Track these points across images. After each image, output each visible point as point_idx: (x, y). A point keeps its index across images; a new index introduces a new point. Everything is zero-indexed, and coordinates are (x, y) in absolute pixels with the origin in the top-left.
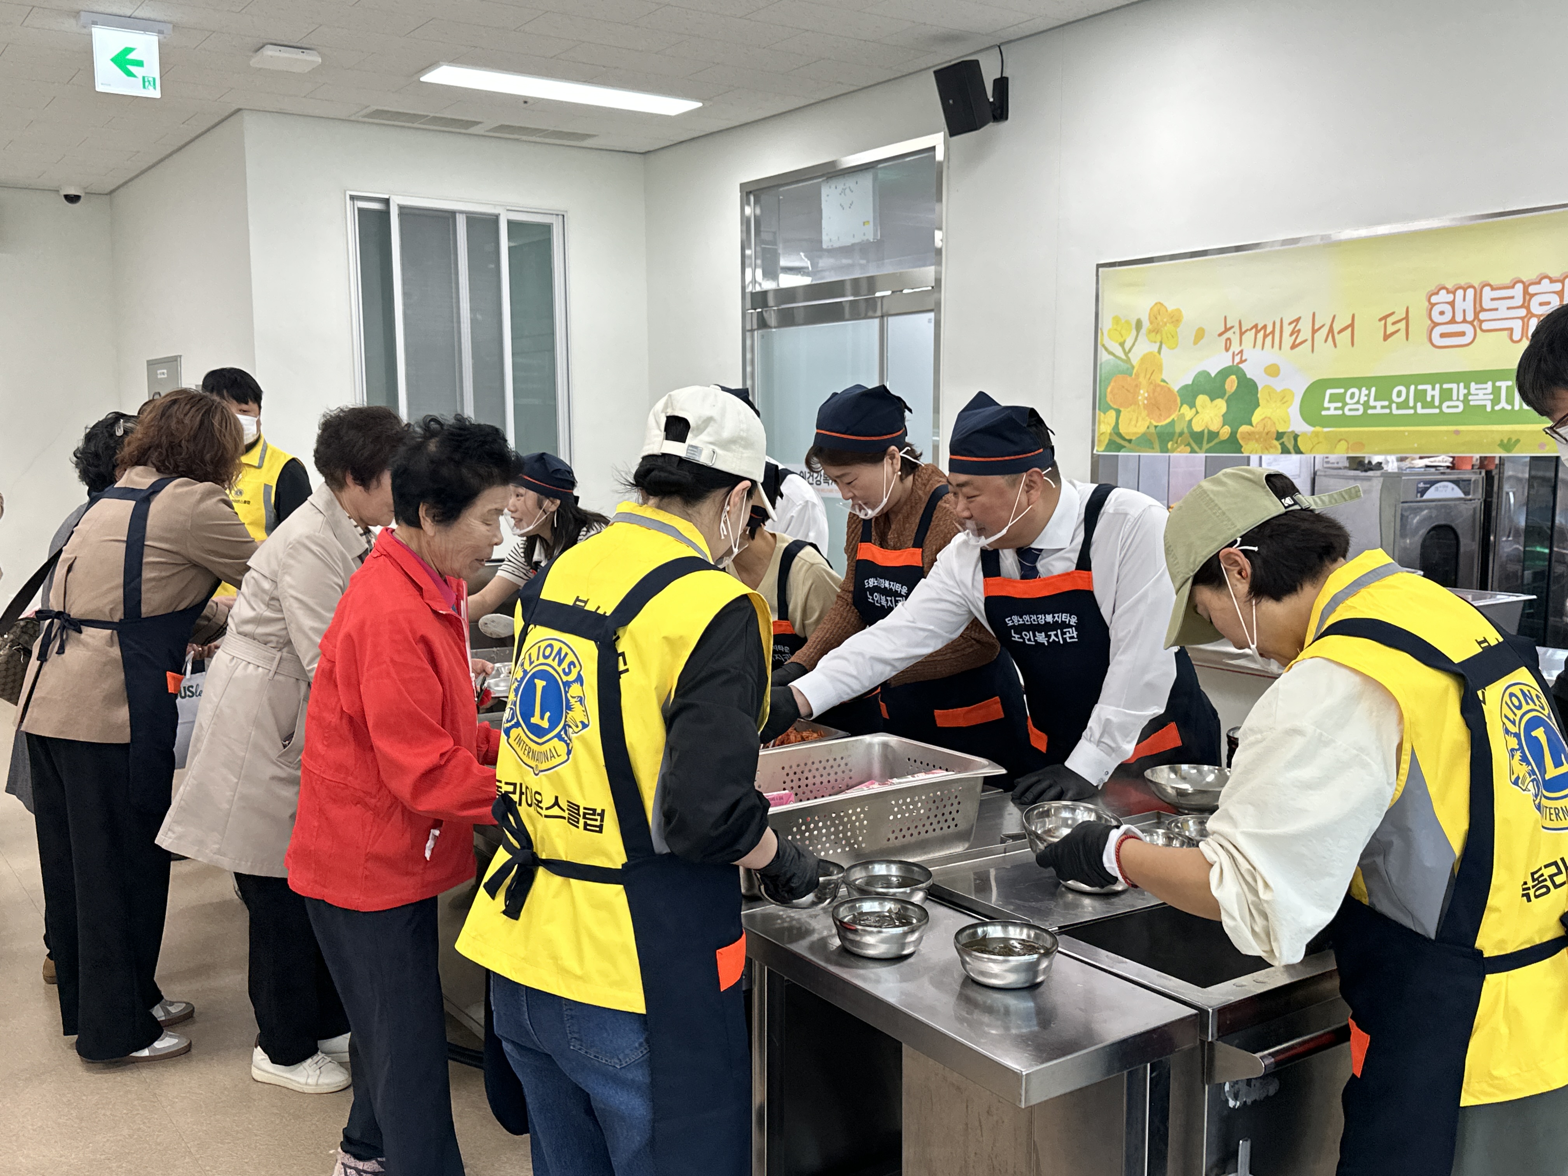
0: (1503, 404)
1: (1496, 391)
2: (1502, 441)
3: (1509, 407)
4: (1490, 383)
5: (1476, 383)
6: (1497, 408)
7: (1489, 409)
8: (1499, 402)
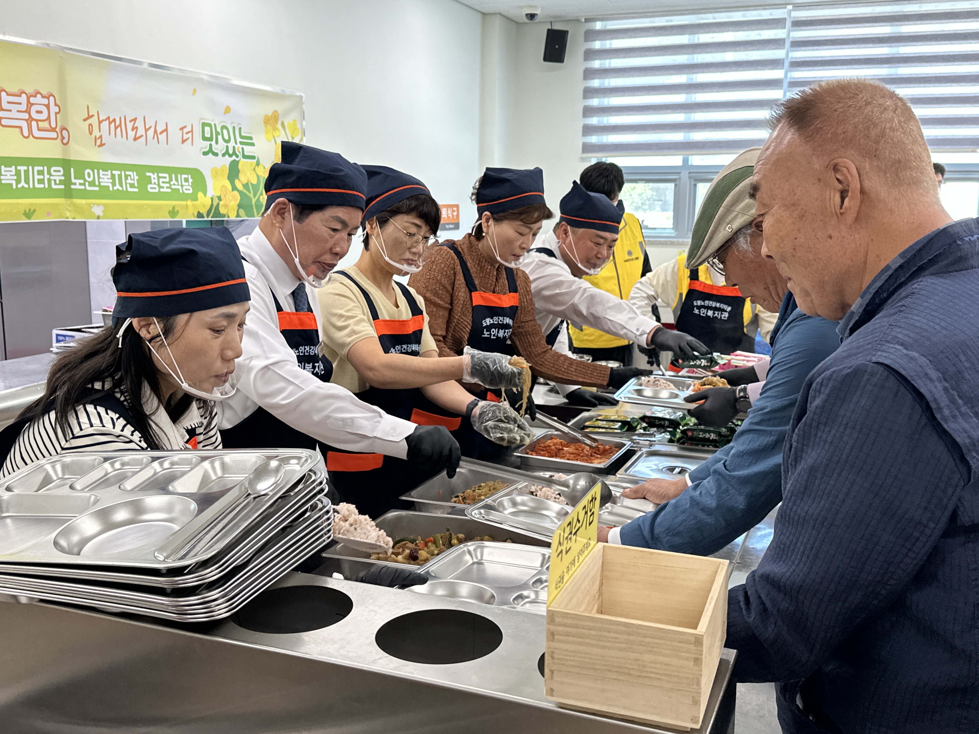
0: (23, 184)
1: (18, 173)
2: (25, 211)
3: (26, 186)
4: (13, 167)
5: (5, 167)
6: (19, 186)
7: (14, 187)
8: (20, 182)
